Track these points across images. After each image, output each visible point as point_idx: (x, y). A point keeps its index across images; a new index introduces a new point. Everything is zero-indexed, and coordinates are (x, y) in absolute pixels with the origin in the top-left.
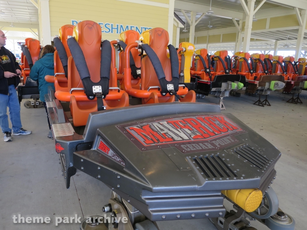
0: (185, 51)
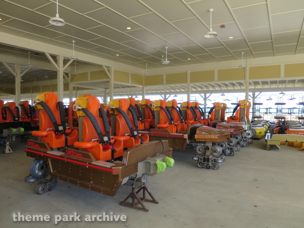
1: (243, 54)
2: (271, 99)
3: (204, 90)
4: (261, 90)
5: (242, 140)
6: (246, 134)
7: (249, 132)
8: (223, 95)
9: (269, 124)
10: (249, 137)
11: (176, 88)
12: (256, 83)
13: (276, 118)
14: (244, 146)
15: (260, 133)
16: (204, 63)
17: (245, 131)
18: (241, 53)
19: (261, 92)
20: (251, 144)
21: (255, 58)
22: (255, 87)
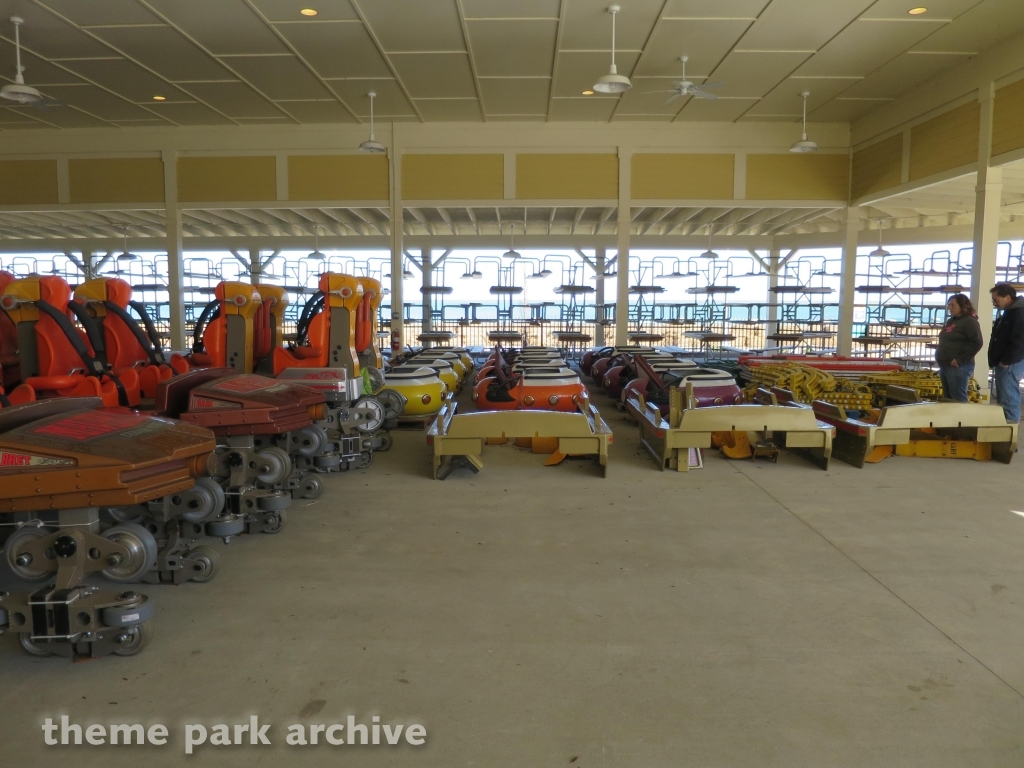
1: (374, 98)
2: (479, 273)
3: (249, 237)
4: (449, 243)
5: (341, 443)
6: (357, 416)
7: (371, 406)
8: (316, 256)
9: (466, 362)
10: (371, 426)
11: (125, 224)
12: (431, 217)
13: (493, 337)
14: (351, 467)
15: (426, 401)
16: (231, 122)
17: (354, 403)
18: (366, 95)
19: (449, 250)
20: (387, 450)
21: (421, 122)
22: (429, 231)
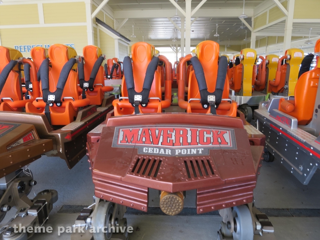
0: (290, 59)
